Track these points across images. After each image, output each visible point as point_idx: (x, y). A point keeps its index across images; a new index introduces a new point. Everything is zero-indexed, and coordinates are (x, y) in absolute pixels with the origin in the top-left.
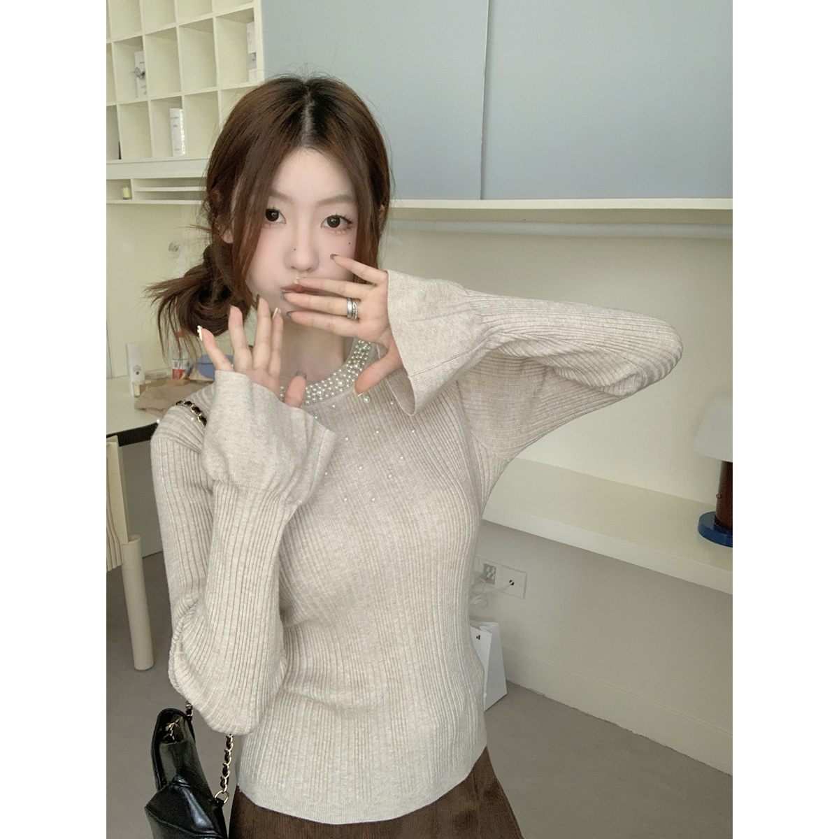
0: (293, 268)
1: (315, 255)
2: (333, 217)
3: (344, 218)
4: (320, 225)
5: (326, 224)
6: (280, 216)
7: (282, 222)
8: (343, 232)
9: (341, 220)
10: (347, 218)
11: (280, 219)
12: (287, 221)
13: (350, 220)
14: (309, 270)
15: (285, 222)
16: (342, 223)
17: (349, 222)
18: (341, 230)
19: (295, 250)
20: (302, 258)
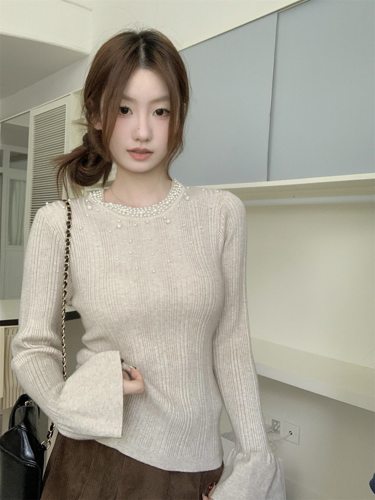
0: (138, 139)
1: (150, 131)
6: (129, 110)
10: (168, 109)
11: (129, 113)
14: (147, 141)
15: (132, 114)
17: (168, 112)
18: (164, 117)
19: (139, 129)
20: (143, 133)
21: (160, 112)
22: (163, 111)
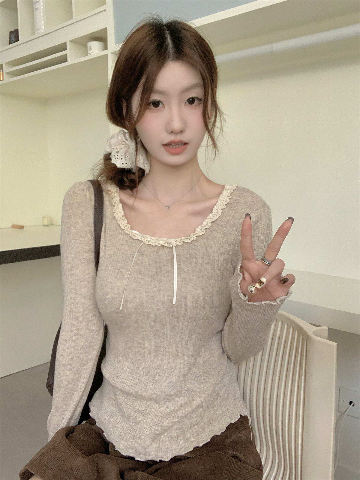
0: (172, 132)
1: (184, 122)
2: (190, 99)
3: (197, 98)
4: (184, 105)
5: (187, 104)
6: (160, 104)
7: (162, 107)
8: (197, 107)
9: (195, 99)
10: (199, 97)
11: (161, 105)
12: (165, 106)
13: (200, 98)
14: (182, 132)
15: (164, 106)
16: (196, 102)
17: (200, 100)
18: (195, 106)
19: (172, 120)
20: (177, 125)
21: (191, 101)
22: (194, 99)
